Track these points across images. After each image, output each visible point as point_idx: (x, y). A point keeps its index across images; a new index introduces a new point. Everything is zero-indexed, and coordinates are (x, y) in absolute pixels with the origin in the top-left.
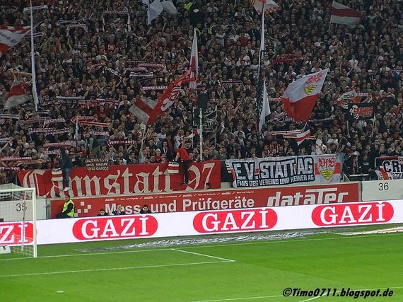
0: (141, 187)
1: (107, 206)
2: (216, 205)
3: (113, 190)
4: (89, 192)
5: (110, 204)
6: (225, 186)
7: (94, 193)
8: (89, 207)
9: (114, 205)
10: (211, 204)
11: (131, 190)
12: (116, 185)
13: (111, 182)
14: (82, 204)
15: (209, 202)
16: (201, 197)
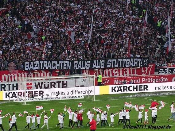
0: (126, 73)
1: (115, 80)
2: (154, 80)
3: (116, 74)
4: (107, 75)
5: (116, 79)
6: (156, 73)
7: (109, 75)
8: (109, 81)
9: (117, 80)
10: (152, 80)
11: (123, 74)
12: (117, 72)
13: (116, 71)
14: (106, 80)
15: (151, 79)
16: (149, 77)
